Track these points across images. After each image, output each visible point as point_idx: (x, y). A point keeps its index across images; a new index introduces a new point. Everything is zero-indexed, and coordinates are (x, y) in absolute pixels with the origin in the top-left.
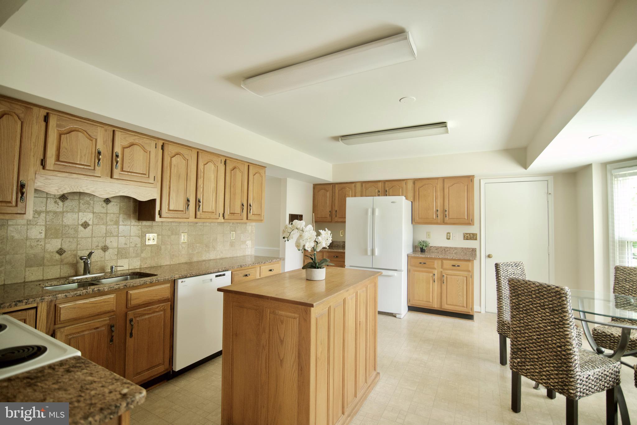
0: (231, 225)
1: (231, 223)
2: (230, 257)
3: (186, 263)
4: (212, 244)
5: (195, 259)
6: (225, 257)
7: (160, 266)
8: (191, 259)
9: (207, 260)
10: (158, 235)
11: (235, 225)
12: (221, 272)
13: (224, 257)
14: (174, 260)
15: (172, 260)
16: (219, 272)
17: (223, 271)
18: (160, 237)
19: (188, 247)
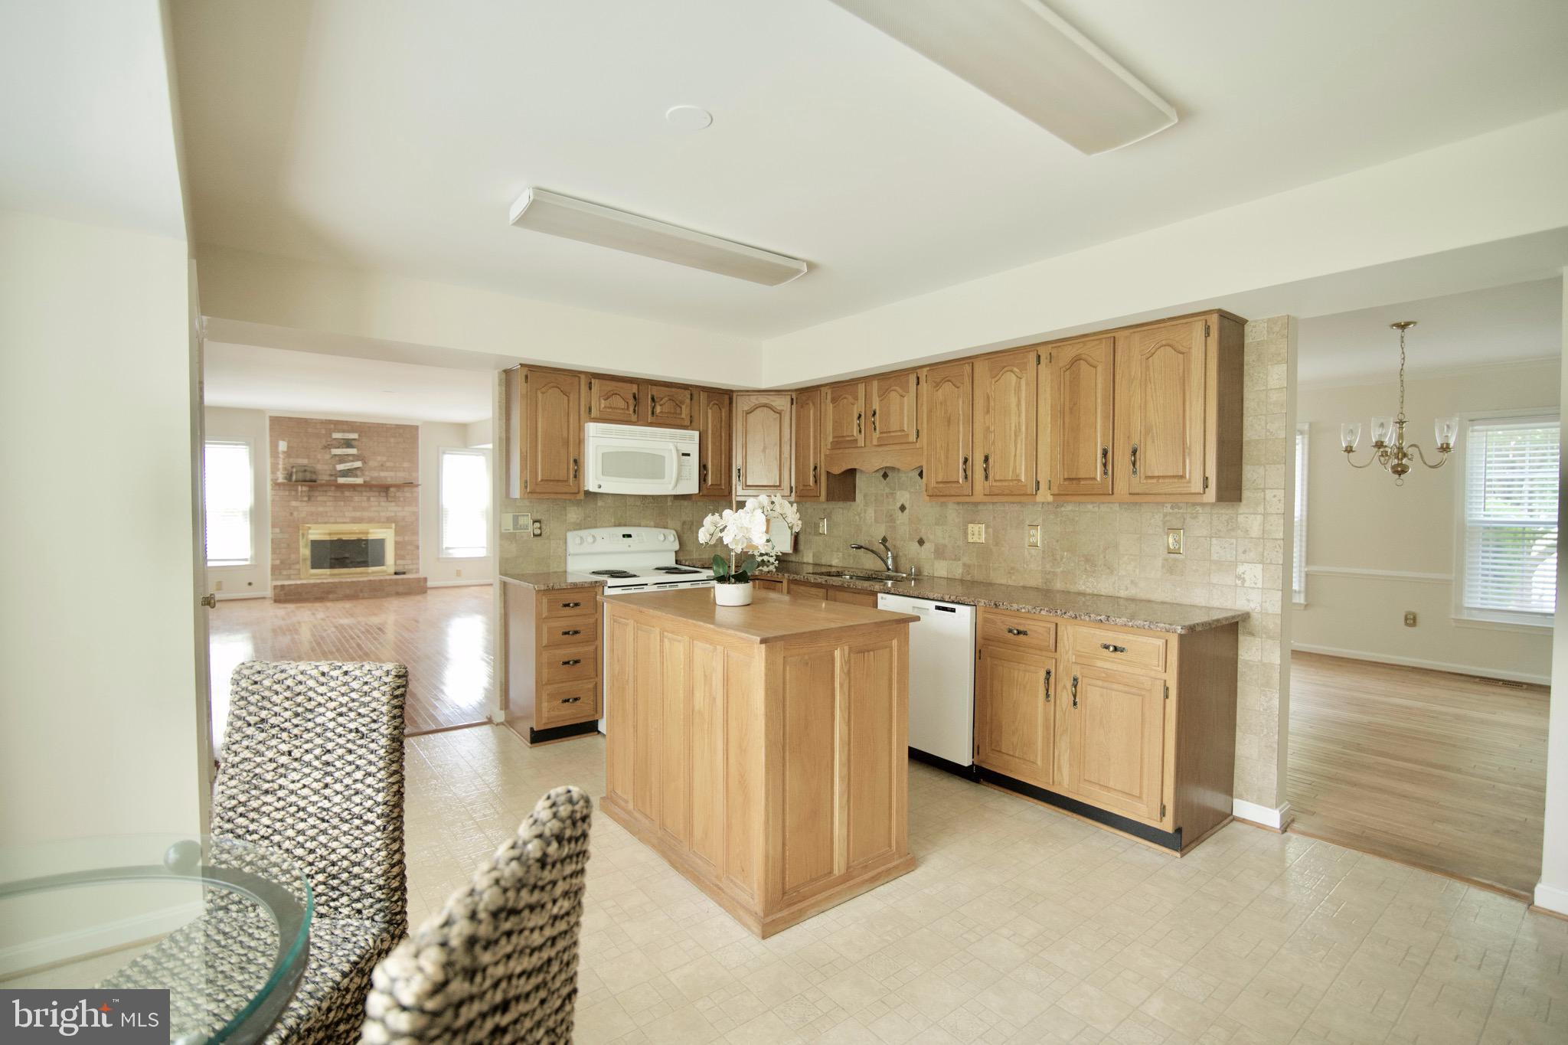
0: (1168, 509)
1: (1169, 506)
2: (1163, 603)
3: (1037, 589)
4: (1105, 557)
5: (1058, 585)
6: (1144, 598)
7: (991, 584)
8: (1048, 584)
9: (1089, 594)
10: (987, 527)
11: (1181, 511)
12: (948, 602)
13: (1142, 595)
14: (1013, 577)
15: (1011, 577)
16: (943, 601)
17: (953, 602)
18: (990, 530)
19: (1043, 558)
